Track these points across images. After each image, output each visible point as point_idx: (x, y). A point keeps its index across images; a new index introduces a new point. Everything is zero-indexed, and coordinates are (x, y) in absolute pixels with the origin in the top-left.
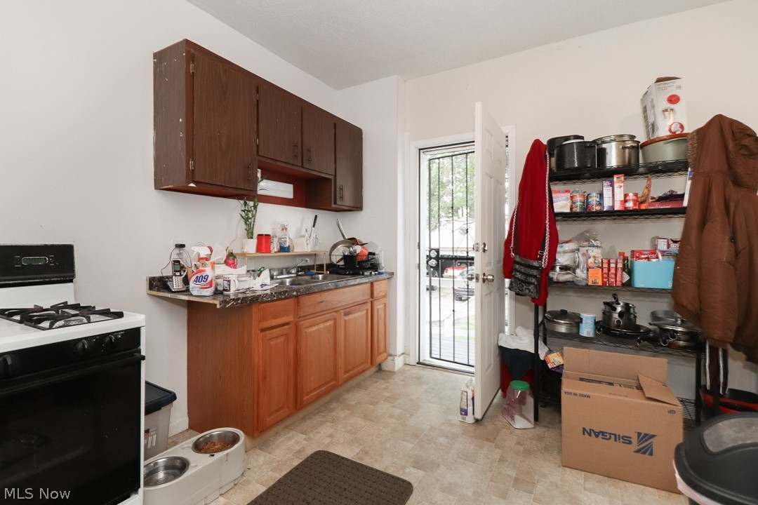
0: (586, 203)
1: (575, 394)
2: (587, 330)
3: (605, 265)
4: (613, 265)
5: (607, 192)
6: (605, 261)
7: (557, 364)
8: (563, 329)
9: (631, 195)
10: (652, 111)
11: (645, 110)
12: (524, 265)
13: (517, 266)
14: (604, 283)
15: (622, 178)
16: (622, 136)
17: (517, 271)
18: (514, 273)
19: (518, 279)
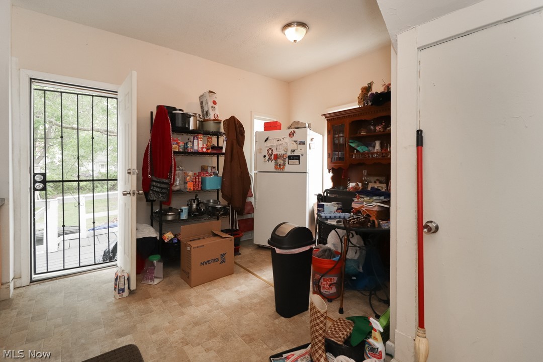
0: (185, 147)
1: (198, 247)
2: (184, 216)
3: (194, 180)
4: (197, 180)
5: (196, 142)
6: (194, 178)
7: (170, 239)
8: (170, 218)
9: (205, 145)
10: (206, 105)
11: (202, 103)
12: (159, 182)
13: (155, 183)
14: (194, 189)
15: (202, 137)
16: (196, 114)
17: (154, 186)
18: (152, 188)
19: (156, 191)
